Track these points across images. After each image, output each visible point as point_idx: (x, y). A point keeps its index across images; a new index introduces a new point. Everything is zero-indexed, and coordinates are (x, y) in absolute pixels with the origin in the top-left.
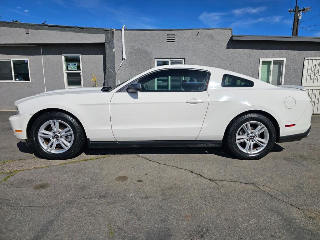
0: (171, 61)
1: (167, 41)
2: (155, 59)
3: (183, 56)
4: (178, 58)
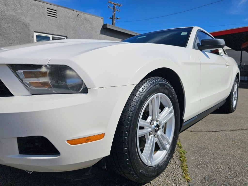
0: (52, 37)
1: (48, 15)
2: (35, 32)
3: (66, 34)
4: (60, 35)
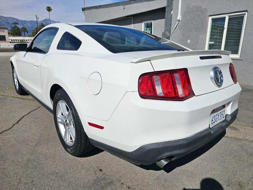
0: (229, 16)
2: (210, 16)
3: (246, 8)
4: (237, 11)
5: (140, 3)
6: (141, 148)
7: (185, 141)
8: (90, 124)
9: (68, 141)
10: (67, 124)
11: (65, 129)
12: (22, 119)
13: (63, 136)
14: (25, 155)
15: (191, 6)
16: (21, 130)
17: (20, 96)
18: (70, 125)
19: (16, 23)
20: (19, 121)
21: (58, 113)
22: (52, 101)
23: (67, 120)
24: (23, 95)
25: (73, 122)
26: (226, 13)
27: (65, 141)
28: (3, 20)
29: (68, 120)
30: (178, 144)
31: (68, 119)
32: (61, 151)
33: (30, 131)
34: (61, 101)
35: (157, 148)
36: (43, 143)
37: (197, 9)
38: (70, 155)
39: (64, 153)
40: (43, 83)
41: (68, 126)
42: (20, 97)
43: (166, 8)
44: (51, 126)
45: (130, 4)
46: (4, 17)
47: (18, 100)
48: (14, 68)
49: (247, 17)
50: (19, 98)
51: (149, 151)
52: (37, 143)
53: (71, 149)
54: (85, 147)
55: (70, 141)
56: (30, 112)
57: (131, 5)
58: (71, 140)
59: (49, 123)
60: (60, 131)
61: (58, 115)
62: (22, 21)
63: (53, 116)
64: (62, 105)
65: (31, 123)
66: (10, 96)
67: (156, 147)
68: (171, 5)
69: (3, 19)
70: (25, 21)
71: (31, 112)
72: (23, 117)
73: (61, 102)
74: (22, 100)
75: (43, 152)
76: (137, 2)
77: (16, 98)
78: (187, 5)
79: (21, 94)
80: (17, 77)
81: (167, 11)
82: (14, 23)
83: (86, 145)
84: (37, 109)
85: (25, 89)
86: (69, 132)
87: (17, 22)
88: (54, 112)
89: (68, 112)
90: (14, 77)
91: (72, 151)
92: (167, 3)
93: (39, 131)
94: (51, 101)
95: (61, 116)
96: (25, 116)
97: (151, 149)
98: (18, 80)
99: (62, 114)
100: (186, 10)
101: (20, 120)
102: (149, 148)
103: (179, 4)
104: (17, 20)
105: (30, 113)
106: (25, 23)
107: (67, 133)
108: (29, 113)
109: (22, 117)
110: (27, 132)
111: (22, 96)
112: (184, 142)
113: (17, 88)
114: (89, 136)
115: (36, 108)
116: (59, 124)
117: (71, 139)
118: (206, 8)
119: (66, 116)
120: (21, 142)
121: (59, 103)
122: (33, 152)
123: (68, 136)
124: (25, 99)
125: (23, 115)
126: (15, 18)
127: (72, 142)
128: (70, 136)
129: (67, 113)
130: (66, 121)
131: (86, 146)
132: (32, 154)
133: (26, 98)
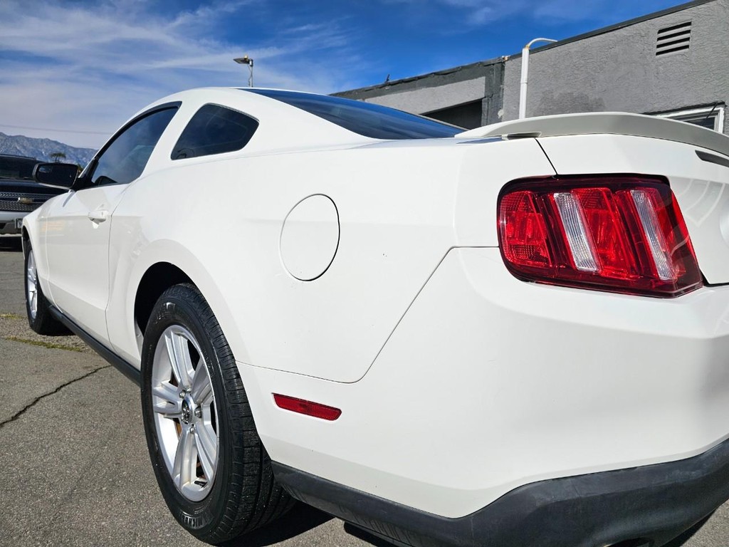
1: (658, 54)
3: (718, 94)
4: (694, 104)
5: (410, 92)
6: (510, 500)
7: (692, 471)
8: (284, 402)
9: (189, 484)
10: (188, 417)
11: (179, 435)
12: (33, 407)
13: (170, 464)
14: (20, 537)
15: (556, 96)
16: (21, 445)
17: (40, 338)
18: (201, 417)
19: (60, 155)
20: (21, 413)
21: (156, 377)
22: (140, 333)
23: (187, 398)
24: (48, 335)
25: (212, 403)
26: (662, 110)
27: (177, 483)
28: (24, 147)
29: (191, 400)
30: (667, 481)
31: (195, 395)
32: (158, 523)
33: (52, 446)
34: (173, 330)
35: (578, 501)
36: (92, 491)
37: (574, 102)
38: (192, 538)
39: (169, 529)
40: (115, 271)
41: (190, 421)
42: (39, 340)
43: (483, 103)
44: (131, 432)
45: (380, 95)
46: (28, 139)
47: (29, 347)
48: (31, 249)
49: (724, 121)
50: (34, 343)
51: (546, 511)
52: (72, 491)
53: (196, 512)
54: (255, 506)
55: (196, 482)
56: (64, 385)
57: (383, 97)
58: (198, 479)
59: (122, 419)
60: (158, 446)
61: (156, 382)
62: (75, 149)
63: (140, 390)
64: (176, 344)
65: (59, 420)
66: (6, 337)
67: (577, 496)
68: (497, 95)
69: (25, 143)
70: (85, 149)
71: (68, 384)
72: (37, 400)
73: (172, 334)
74: (42, 349)
75: (92, 527)
76: (399, 90)
77: (26, 342)
78: (543, 93)
79: (41, 332)
80: (37, 278)
81: (486, 110)
82: (55, 155)
83: (257, 497)
84: (87, 375)
85: (57, 312)
86: (195, 445)
87: (62, 152)
88: (144, 377)
89: (195, 370)
90: (29, 276)
91: (200, 523)
92: (484, 88)
93: (86, 448)
94: (137, 335)
95: (167, 388)
96: (45, 398)
97: (557, 502)
98: (38, 287)
99: (173, 381)
100: (543, 106)
101: (25, 409)
102: (549, 499)
103: (519, 92)
104: (64, 146)
105: (63, 389)
106: (84, 155)
107: (187, 452)
108: (61, 387)
109: (33, 401)
110: (41, 450)
111: (44, 338)
112: (687, 473)
113: (34, 311)
114: (275, 455)
115: (84, 374)
116: (160, 419)
117: (200, 472)
118: (600, 99)
119: (186, 383)
120: (14, 486)
121: (166, 337)
122: (51, 524)
123: (190, 463)
124: (53, 347)
125: (39, 393)
126: (59, 141)
127: (203, 484)
128: (198, 461)
129: (191, 372)
130: (185, 403)
131: (256, 500)
132: (46, 534)
133: (57, 343)
